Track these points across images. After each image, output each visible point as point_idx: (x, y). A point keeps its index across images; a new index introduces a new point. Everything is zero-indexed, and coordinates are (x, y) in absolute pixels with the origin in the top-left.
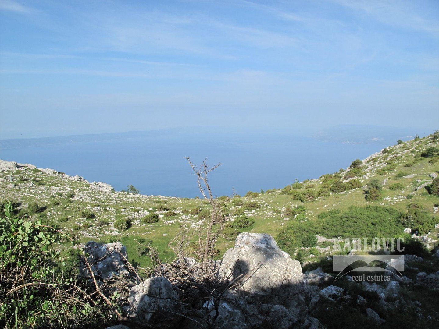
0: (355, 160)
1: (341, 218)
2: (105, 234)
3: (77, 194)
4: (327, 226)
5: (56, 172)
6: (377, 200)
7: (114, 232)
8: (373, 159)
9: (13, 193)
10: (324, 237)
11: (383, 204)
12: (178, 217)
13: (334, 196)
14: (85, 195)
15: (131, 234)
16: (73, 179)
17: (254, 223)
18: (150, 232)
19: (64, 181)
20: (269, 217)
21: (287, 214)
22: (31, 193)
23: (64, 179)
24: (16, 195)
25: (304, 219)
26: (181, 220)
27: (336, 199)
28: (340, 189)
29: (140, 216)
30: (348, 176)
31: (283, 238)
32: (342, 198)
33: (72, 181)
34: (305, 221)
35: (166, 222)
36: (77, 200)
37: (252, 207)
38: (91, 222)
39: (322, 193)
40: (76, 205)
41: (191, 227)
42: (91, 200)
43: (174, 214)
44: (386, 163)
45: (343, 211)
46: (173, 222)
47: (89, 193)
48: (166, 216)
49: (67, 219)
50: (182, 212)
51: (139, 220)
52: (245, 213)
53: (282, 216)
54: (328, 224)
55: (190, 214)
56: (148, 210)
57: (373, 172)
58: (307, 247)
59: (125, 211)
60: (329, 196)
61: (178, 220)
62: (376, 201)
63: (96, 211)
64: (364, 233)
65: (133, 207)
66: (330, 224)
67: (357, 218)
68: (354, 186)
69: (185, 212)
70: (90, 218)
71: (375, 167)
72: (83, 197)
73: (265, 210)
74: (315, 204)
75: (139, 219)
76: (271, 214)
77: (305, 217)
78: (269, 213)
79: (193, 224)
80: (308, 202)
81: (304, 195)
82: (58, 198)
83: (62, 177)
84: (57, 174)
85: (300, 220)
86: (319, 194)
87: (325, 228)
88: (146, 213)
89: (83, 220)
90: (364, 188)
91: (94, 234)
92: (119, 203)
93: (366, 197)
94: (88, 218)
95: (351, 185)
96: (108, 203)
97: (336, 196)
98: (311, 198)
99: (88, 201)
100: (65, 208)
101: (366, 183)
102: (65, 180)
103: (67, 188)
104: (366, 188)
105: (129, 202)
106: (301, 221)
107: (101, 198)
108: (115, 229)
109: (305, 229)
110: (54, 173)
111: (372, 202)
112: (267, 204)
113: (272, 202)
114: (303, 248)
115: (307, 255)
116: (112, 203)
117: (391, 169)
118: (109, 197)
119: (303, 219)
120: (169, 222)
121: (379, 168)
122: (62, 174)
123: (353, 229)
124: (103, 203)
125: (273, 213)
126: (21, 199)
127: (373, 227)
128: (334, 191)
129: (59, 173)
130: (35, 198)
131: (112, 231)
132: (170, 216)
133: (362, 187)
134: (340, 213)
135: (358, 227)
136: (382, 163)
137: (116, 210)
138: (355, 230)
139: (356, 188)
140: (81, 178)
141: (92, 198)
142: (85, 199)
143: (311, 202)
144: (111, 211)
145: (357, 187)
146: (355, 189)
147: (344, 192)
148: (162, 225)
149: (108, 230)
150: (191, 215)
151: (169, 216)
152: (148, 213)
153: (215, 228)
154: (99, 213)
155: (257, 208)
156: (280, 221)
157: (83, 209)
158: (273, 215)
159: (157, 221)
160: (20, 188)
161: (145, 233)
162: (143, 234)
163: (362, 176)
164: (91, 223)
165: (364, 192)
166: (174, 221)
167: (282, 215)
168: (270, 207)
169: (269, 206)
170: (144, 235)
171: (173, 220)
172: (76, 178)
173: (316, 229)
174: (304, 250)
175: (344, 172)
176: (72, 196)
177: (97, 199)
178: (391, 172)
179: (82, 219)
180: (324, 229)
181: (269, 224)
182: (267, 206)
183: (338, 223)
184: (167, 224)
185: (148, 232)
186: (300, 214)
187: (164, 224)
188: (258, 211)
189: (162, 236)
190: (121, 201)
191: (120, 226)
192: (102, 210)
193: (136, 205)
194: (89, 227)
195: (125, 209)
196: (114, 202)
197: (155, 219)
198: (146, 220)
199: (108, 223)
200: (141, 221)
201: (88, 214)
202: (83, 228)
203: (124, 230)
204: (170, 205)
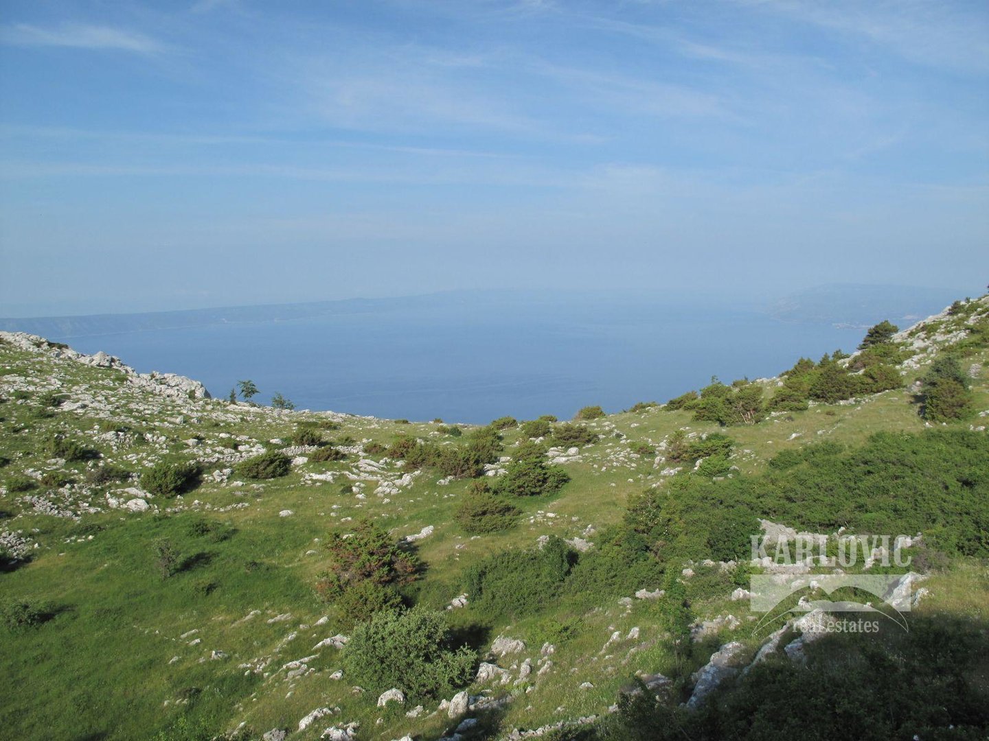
0: (878, 324)
1: (848, 465)
2: (106, 506)
3: (75, 397)
4: (799, 488)
5: (43, 343)
6: (958, 417)
7: (134, 501)
8: (923, 329)
10: (789, 525)
11: (982, 428)
12: (347, 465)
13: (819, 411)
14: (99, 401)
15: (186, 508)
16: (87, 362)
17: (565, 481)
18: (247, 504)
19: (55, 364)
20: (616, 467)
21: (674, 458)
23: (62, 359)
25: (723, 471)
26: (353, 473)
27: (827, 417)
28: (839, 391)
29: (237, 460)
30: (858, 364)
31: (641, 527)
32: (845, 415)
33: (84, 365)
34: (726, 477)
35: (307, 477)
36: (70, 412)
37: (572, 440)
38: (76, 471)
39: (783, 400)
40: (58, 423)
41: (374, 492)
42: (112, 413)
43: (339, 456)
44: (967, 331)
45: (850, 447)
46: (328, 476)
47: (113, 396)
48: (315, 459)
49: (6, 461)
50: (365, 451)
51: (227, 471)
52: (547, 456)
53: (658, 464)
54: (802, 482)
55: (386, 456)
56: (267, 444)
57: (932, 353)
58: (726, 560)
59: (198, 444)
60: (806, 409)
61: (347, 472)
62: (955, 419)
63: (110, 441)
64: (939, 512)
65: (228, 435)
66: (809, 483)
67: (903, 465)
68: (881, 384)
69: (374, 450)
70: (78, 458)
71: (935, 342)
72: (91, 405)
73: (610, 447)
74: (763, 431)
75: (231, 466)
76: (625, 457)
77: (726, 464)
78: (620, 455)
79: (386, 483)
80: (740, 426)
81: (730, 406)
82: (14, 404)
83: (58, 355)
84: (45, 346)
85: (711, 475)
86: (775, 404)
87: (792, 495)
88: (259, 451)
89: (55, 464)
90: (909, 389)
91: (71, 505)
92: (191, 425)
93: (923, 409)
94: (71, 460)
95: (870, 381)
96: (157, 424)
97: (826, 410)
98: (751, 414)
99: (102, 415)
100: (16, 431)
101: (913, 379)
102: (61, 362)
103: (53, 381)
104: (917, 388)
105: (223, 421)
106: (714, 478)
107: (145, 409)
108: (141, 493)
109: (723, 497)
110: (35, 344)
111: (944, 424)
112: (618, 432)
113: (636, 427)
114: (709, 563)
115: (725, 592)
116: (170, 423)
117: (984, 344)
118: (169, 408)
119: (720, 472)
120: (316, 477)
121: (947, 344)
122: (60, 347)
123: (892, 501)
124: (144, 422)
125: (629, 454)
127: (966, 492)
128: (818, 397)
129: (51, 345)
131: (130, 497)
132: (326, 459)
133: (904, 387)
134: (840, 451)
135: (911, 493)
136: (954, 332)
137: (173, 440)
138: (901, 504)
139: (885, 389)
140: (113, 360)
141: (118, 408)
142: (96, 410)
143: (750, 425)
144: (156, 443)
145: (889, 387)
146: (884, 392)
147: (852, 400)
148: (292, 486)
149: (118, 496)
150: (388, 461)
151: (322, 461)
152: (263, 451)
153: (446, 496)
154: (115, 448)
155: (589, 441)
156: (650, 477)
157: (74, 436)
158: (631, 460)
159: (281, 475)
161: (229, 508)
162: (222, 510)
163: (900, 363)
164: (77, 474)
165: (912, 400)
166: (333, 475)
167: (657, 459)
168: (626, 439)
169: (625, 437)
170: (226, 512)
171: (330, 473)
172: (97, 358)
173: (761, 499)
174: (714, 570)
175: (847, 360)
176: (57, 402)
177: (131, 411)
178: (985, 349)
179: (53, 461)
180: (790, 499)
181: (614, 485)
182: (619, 436)
183: (837, 481)
184: (310, 482)
185: (240, 505)
186: (713, 455)
187: (300, 482)
188: (588, 450)
189: (278, 516)
190: (199, 420)
191: (155, 484)
192: (130, 438)
193: (241, 431)
194: (62, 485)
195: (200, 439)
196: (179, 420)
197: (275, 468)
198: (250, 470)
199: (125, 476)
200: (232, 473)
201: (73, 447)
202: (43, 487)
203: (169, 495)
204: (341, 434)
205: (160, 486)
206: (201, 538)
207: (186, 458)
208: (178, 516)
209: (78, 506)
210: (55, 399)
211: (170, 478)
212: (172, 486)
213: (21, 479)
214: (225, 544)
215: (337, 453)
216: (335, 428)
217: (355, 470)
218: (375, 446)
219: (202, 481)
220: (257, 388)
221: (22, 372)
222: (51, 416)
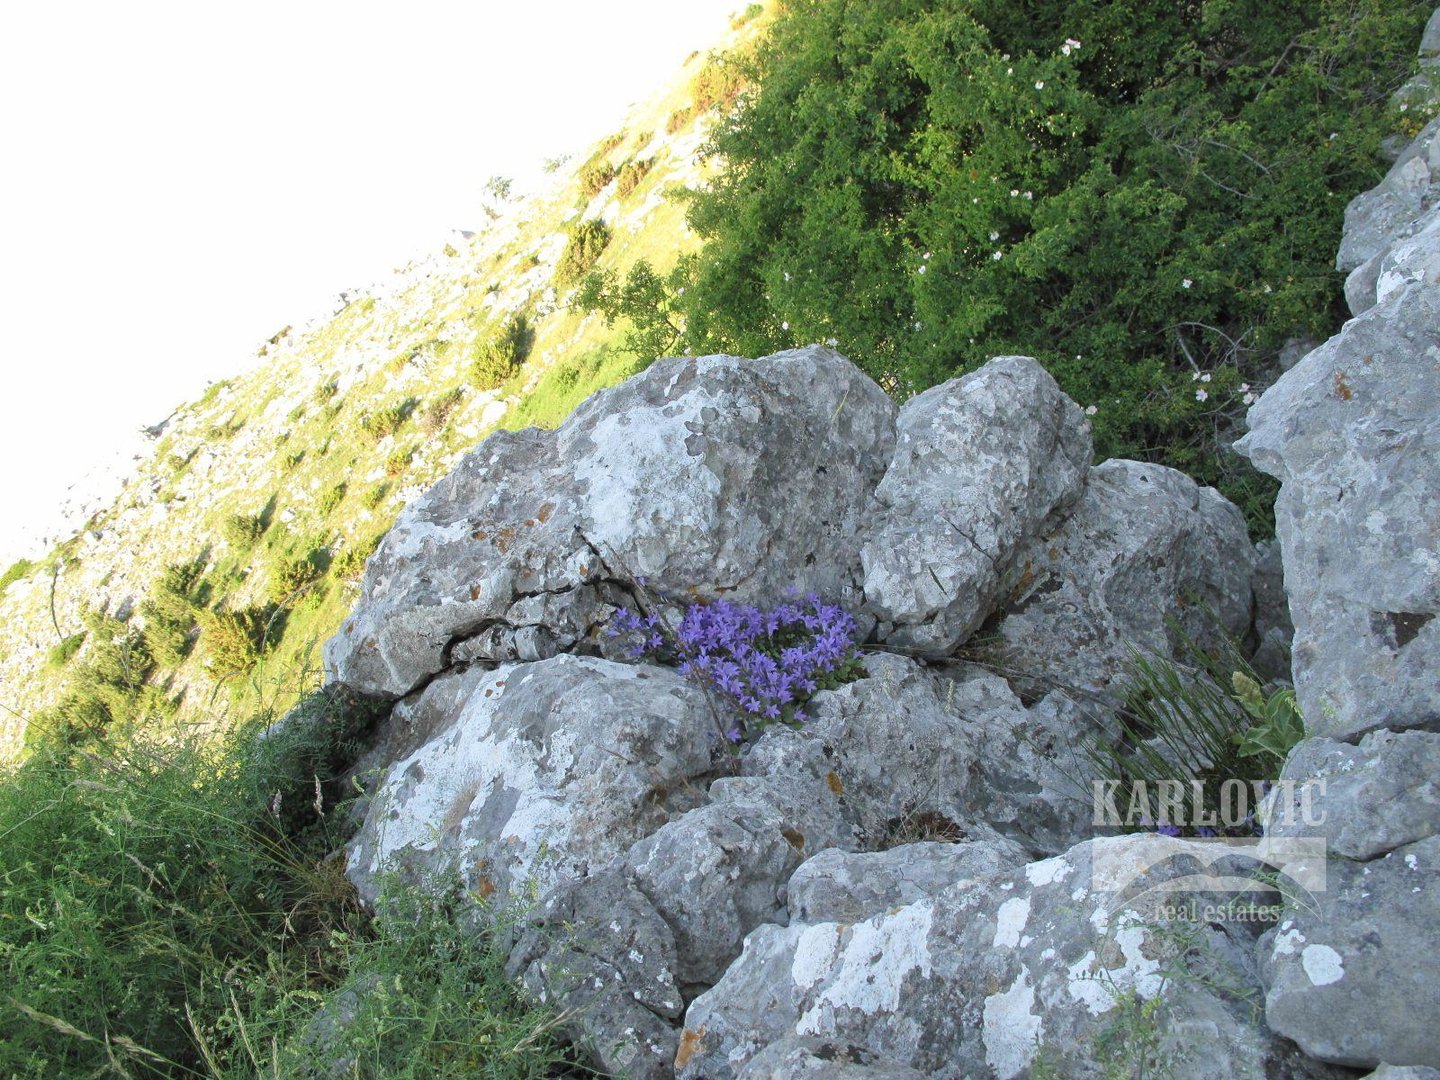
3: (343, 367)
5: (265, 347)
7: (487, 411)
9: (174, 531)
12: (663, 167)
14: (369, 349)
15: (540, 371)
19: (296, 355)
22: (221, 486)
23: (297, 344)
24: (186, 528)
26: (676, 170)
29: (548, 273)
33: (322, 328)
35: (633, 221)
36: (352, 386)
38: (410, 435)
40: (353, 407)
42: (390, 348)
43: (646, 166)
46: (653, 200)
47: (376, 331)
48: (625, 194)
49: (343, 487)
50: (670, 132)
51: (548, 295)
55: (696, 115)
56: (563, 227)
59: (497, 295)
61: (669, 176)
63: (413, 376)
65: (519, 257)
69: (678, 123)
70: (400, 422)
72: (365, 360)
75: (548, 286)
82: (298, 429)
83: (290, 344)
84: (271, 348)
88: (561, 242)
89: (385, 448)
92: (475, 283)
94: (396, 430)
96: (441, 315)
99: (383, 360)
100: (324, 452)
102: (300, 347)
105: (503, 247)
107: (417, 313)
108: (487, 398)
110: (260, 356)
116: (453, 301)
118: (439, 287)
120: (640, 213)
122: (284, 334)
124: (428, 326)
126: (203, 531)
129: (272, 342)
130: (237, 492)
131: (481, 411)
132: (636, 182)
137: (471, 316)
140: (344, 296)
141: (391, 337)
142: (374, 359)
144: (457, 335)
148: (625, 245)
149: (469, 421)
150: (703, 118)
151: (633, 189)
152: (565, 238)
154: (423, 378)
157: (377, 406)
159: (605, 245)
160: (183, 499)
162: (576, 339)
164: (413, 438)
171: (650, 195)
176: (332, 389)
177: (406, 328)
179: (382, 444)
184: (640, 224)
187: (630, 233)
190: (479, 270)
191: (490, 376)
192: (429, 354)
193: (527, 238)
194: (408, 460)
195: (493, 289)
196: (458, 289)
197: (592, 244)
198: (569, 272)
199: (457, 396)
200: (555, 291)
201: (384, 416)
202: (395, 479)
203: (513, 374)
204: (632, 138)
205: (496, 373)
206: (578, 386)
207: (498, 321)
208: (540, 385)
209: (442, 465)
210: (328, 389)
211: (497, 357)
212: (507, 363)
213: (373, 490)
214: (604, 369)
215: (641, 165)
216: (622, 139)
217: (674, 165)
218: (676, 117)
219: (533, 331)
220: (505, 178)
221: (276, 393)
222: (339, 409)
